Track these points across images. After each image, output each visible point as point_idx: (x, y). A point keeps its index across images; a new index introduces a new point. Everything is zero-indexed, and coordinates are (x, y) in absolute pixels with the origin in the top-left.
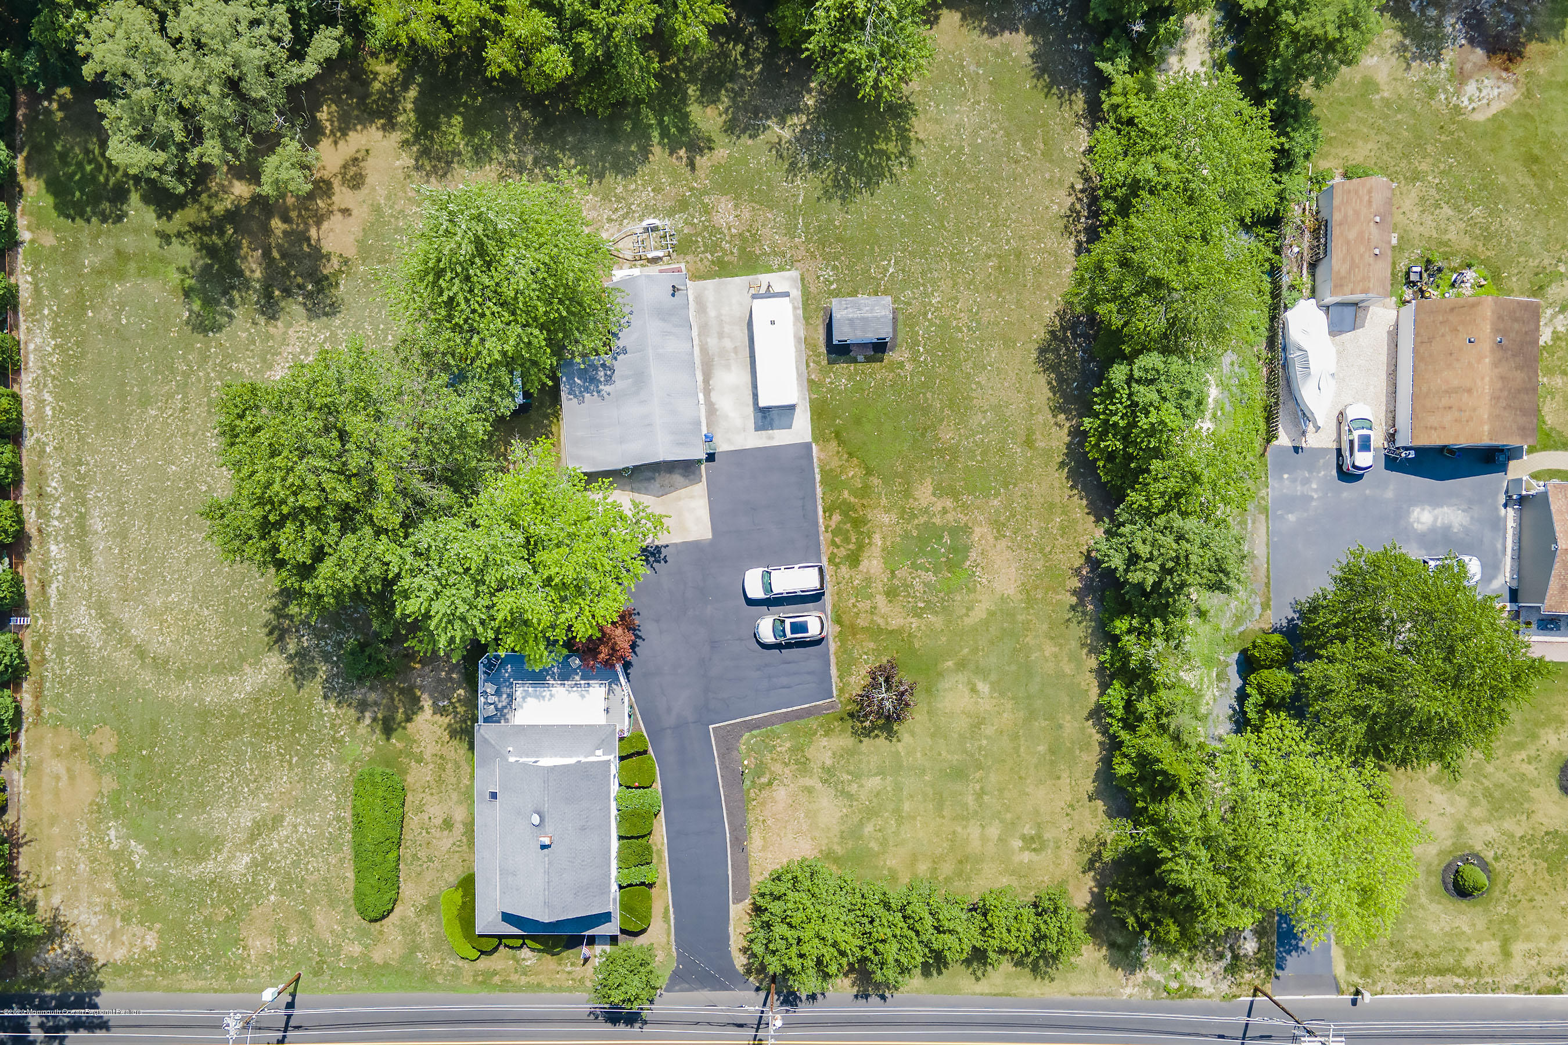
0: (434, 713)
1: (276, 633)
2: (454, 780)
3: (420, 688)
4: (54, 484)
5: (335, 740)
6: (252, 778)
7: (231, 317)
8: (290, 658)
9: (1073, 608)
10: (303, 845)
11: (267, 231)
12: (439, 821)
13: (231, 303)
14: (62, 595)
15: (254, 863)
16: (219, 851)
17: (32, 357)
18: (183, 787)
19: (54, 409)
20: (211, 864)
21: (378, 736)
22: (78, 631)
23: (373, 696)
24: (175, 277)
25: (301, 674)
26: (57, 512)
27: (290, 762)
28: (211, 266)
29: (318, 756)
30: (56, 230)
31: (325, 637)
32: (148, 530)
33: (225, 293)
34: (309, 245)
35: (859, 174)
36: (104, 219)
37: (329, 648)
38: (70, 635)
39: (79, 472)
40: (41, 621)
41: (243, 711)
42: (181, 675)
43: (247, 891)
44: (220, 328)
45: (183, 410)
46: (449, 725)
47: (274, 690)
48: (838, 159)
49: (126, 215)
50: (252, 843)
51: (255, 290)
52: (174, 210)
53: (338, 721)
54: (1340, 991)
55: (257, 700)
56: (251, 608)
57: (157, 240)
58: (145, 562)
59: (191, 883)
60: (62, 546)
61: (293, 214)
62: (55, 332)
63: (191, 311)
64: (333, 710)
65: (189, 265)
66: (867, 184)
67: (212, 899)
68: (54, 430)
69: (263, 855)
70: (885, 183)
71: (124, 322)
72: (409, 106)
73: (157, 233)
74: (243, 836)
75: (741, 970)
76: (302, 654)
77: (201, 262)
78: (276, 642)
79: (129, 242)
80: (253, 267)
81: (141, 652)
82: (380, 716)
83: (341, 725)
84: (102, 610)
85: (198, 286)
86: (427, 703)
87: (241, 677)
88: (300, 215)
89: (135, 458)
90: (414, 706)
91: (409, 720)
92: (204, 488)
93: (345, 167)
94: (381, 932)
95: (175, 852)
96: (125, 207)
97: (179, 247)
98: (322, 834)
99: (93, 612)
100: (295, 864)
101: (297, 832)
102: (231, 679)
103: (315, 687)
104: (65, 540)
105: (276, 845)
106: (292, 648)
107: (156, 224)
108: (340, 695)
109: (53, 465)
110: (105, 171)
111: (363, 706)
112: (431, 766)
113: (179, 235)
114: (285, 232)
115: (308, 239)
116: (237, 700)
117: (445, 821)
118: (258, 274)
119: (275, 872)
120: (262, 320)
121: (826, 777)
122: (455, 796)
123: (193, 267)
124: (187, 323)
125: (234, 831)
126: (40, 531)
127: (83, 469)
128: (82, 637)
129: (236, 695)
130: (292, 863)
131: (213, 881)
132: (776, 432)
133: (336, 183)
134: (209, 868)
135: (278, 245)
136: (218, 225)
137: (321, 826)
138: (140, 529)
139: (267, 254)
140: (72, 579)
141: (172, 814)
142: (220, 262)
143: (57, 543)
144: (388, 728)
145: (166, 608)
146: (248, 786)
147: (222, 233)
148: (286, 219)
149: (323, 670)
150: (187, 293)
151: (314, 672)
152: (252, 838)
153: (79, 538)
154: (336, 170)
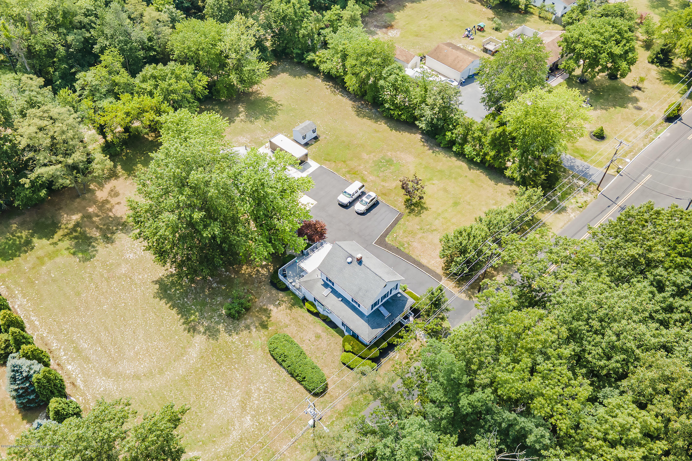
0: (277, 308)
1: (191, 330)
2: (305, 322)
3: (264, 305)
4: (55, 345)
5: (247, 346)
6: (224, 386)
7: (96, 251)
8: (204, 333)
9: (433, 152)
10: (268, 392)
11: (93, 222)
12: (313, 339)
13: (94, 247)
14: (85, 382)
15: (253, 416)
16: (233, 425)
17: (18, 310)
18: (196, 413)
19: (39, 320)
20: (234, 433)
21: (263, 331)
22: (102, 389)
23: (249, 321)
24: (66, 253)
25: (213, 335)
26: (63, 353)
27: (235, 368)
28: (78, 242)
29: (245, 357)
30: (7, 266)
31: (212, 318)
32: (109, 333)
33: (89, 246)
34: (111, 218)
35: (270, 114)
36: (26, 252)
37: (217, 319)
38: (99, 394)
39: (64, 334)
40: (81, 398)
41: (199, 365)
42: (161, 372)
43: (259, 430)
44: (94, 256)
45: (96, 287)
46: (286, 307)
47: (206, 349)
48: (261, 114)
49: (35, 246)
50: (245, 410)
51: (100, 239)
52: (53, 235)
53: (242, 339)
54: (615, 176)
55: (202, 357)
56: (173, 329)
57: (52, 246)
58: (115, 344)
59: (232, 448)
60: (72, 364)
61: (100, 214)
62: (24, 296)
63: (79, 258)
64: (237, 337)
65: (69, 246)
66: (275, 114)
67: (247, 447)
68: (43, 328)
69: (254, 411)
70: (279, 112)
71: (53, 276)
72: (120, 170)
73: (50, 244)
74: (239, 411)
75: (467, 299)
76: (208, 329)
77: (73, 243)
78: (194, 333)
79: (40, 253)
80: (96, 234)
81: (137, 377)
82: (257, 325)
83: (245, 340)
84: (107, 374)
85: (77, 250)
86: (271, 307)
87: (189, 354)
88: (102, 213)
89: (86, 314)
90: (266, 311)
91: (269, 317)
92: (123, 305)
93: (109, 193)
94: (331, 396)
95: (214, 441)
96: (32, 245)
97: (62, 243)
98: (272, 382)
99: (104, 378)
100: (271, 402)
101: (261, 390)
102: (185, 358)
103: (223, 336)
104: (73, 361)
105: (256, 402)
106: (202, 330)
107: (49, 242)
108: (235, 330)
109: (50, 338)
110: (18, 240)
111: (248, 327)
112: (293, 324)
113: (59, 240)
114: (100, 220)
115: (110, 217)
116: (194, 363)
117: (316, 337)
118: (98, 234)
119: (265, 412)
120: (109, 245)
121: (422, 231)
122: (311, 326)
123: (71, 246)
124: (80, 261)
125: (233, 412)
126: (58, 365)
127: (65, 332)
128: (105, 390)
129: (192, 362)
130: (270, 402)
131: (241, 439)
132: (308, 170)
133: (109, 199)
134: (235, 435)
135: (100, 224)
136: (74, 229)
137: (269, 380)
138: (105, 335)
139: (97, 228)
140: (86, 373)
141: (199, 427)
142: (81, 238)
143: (70, 364)
144: (264, 326)
145: (137, 354)
146: (224, 390)
147: (76, 231)
148: (98, 216)
149: (221, 327)
150: (74, 254)
151: (218, 331)
152: (244, 409)
153: (79, 356)
154: (107, 196)
